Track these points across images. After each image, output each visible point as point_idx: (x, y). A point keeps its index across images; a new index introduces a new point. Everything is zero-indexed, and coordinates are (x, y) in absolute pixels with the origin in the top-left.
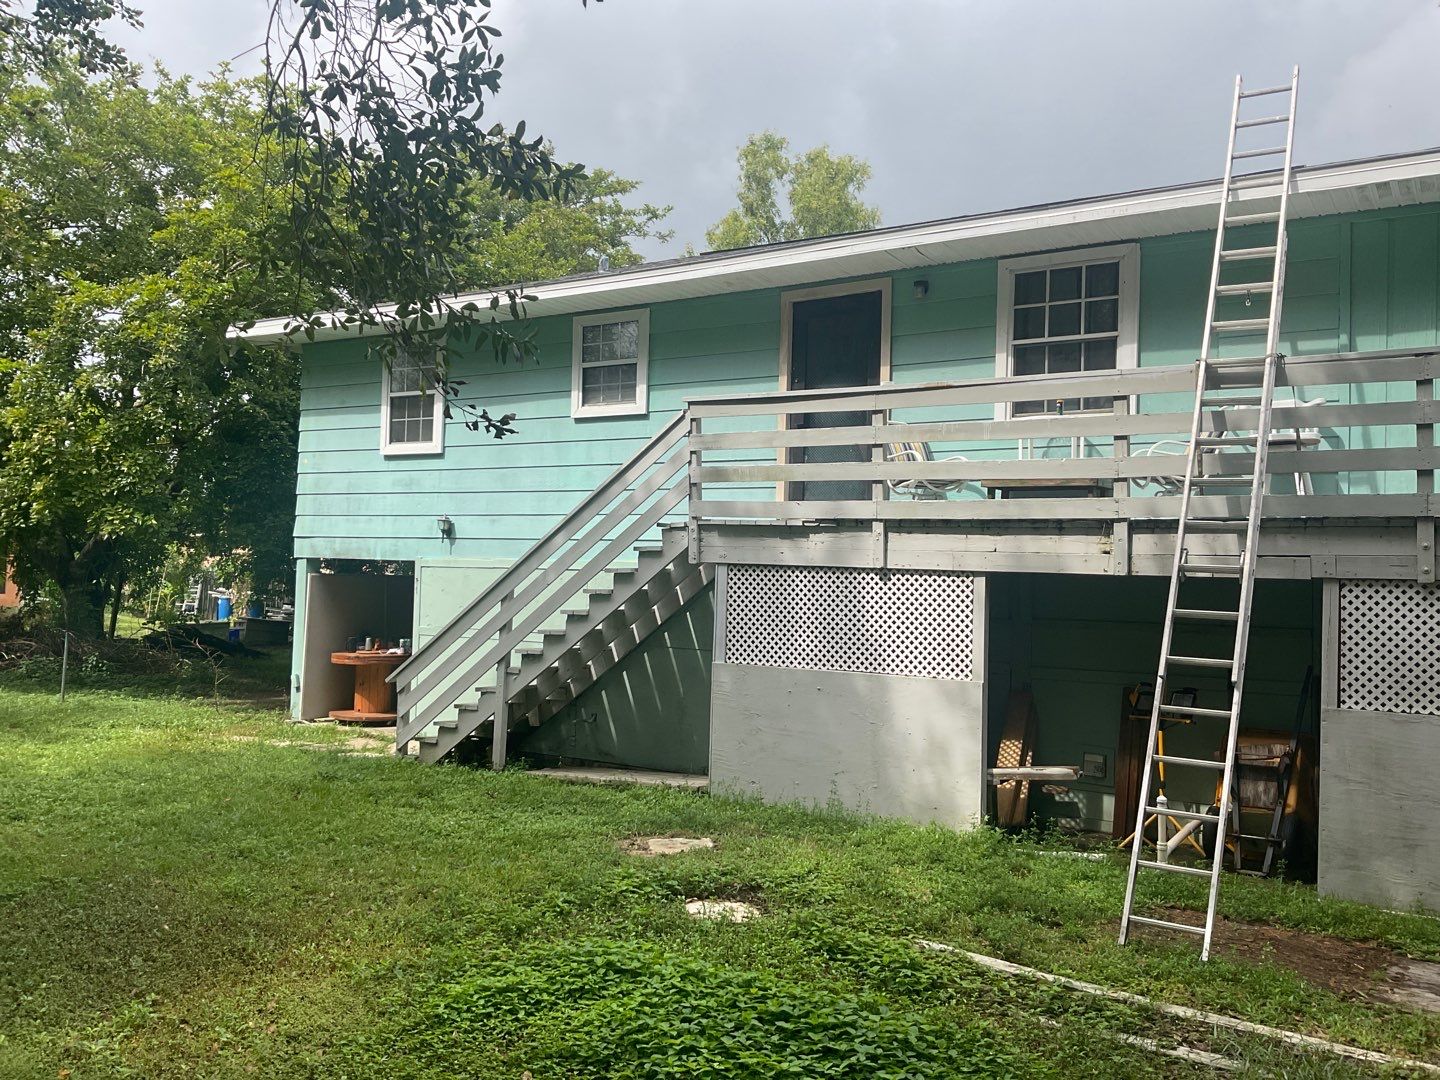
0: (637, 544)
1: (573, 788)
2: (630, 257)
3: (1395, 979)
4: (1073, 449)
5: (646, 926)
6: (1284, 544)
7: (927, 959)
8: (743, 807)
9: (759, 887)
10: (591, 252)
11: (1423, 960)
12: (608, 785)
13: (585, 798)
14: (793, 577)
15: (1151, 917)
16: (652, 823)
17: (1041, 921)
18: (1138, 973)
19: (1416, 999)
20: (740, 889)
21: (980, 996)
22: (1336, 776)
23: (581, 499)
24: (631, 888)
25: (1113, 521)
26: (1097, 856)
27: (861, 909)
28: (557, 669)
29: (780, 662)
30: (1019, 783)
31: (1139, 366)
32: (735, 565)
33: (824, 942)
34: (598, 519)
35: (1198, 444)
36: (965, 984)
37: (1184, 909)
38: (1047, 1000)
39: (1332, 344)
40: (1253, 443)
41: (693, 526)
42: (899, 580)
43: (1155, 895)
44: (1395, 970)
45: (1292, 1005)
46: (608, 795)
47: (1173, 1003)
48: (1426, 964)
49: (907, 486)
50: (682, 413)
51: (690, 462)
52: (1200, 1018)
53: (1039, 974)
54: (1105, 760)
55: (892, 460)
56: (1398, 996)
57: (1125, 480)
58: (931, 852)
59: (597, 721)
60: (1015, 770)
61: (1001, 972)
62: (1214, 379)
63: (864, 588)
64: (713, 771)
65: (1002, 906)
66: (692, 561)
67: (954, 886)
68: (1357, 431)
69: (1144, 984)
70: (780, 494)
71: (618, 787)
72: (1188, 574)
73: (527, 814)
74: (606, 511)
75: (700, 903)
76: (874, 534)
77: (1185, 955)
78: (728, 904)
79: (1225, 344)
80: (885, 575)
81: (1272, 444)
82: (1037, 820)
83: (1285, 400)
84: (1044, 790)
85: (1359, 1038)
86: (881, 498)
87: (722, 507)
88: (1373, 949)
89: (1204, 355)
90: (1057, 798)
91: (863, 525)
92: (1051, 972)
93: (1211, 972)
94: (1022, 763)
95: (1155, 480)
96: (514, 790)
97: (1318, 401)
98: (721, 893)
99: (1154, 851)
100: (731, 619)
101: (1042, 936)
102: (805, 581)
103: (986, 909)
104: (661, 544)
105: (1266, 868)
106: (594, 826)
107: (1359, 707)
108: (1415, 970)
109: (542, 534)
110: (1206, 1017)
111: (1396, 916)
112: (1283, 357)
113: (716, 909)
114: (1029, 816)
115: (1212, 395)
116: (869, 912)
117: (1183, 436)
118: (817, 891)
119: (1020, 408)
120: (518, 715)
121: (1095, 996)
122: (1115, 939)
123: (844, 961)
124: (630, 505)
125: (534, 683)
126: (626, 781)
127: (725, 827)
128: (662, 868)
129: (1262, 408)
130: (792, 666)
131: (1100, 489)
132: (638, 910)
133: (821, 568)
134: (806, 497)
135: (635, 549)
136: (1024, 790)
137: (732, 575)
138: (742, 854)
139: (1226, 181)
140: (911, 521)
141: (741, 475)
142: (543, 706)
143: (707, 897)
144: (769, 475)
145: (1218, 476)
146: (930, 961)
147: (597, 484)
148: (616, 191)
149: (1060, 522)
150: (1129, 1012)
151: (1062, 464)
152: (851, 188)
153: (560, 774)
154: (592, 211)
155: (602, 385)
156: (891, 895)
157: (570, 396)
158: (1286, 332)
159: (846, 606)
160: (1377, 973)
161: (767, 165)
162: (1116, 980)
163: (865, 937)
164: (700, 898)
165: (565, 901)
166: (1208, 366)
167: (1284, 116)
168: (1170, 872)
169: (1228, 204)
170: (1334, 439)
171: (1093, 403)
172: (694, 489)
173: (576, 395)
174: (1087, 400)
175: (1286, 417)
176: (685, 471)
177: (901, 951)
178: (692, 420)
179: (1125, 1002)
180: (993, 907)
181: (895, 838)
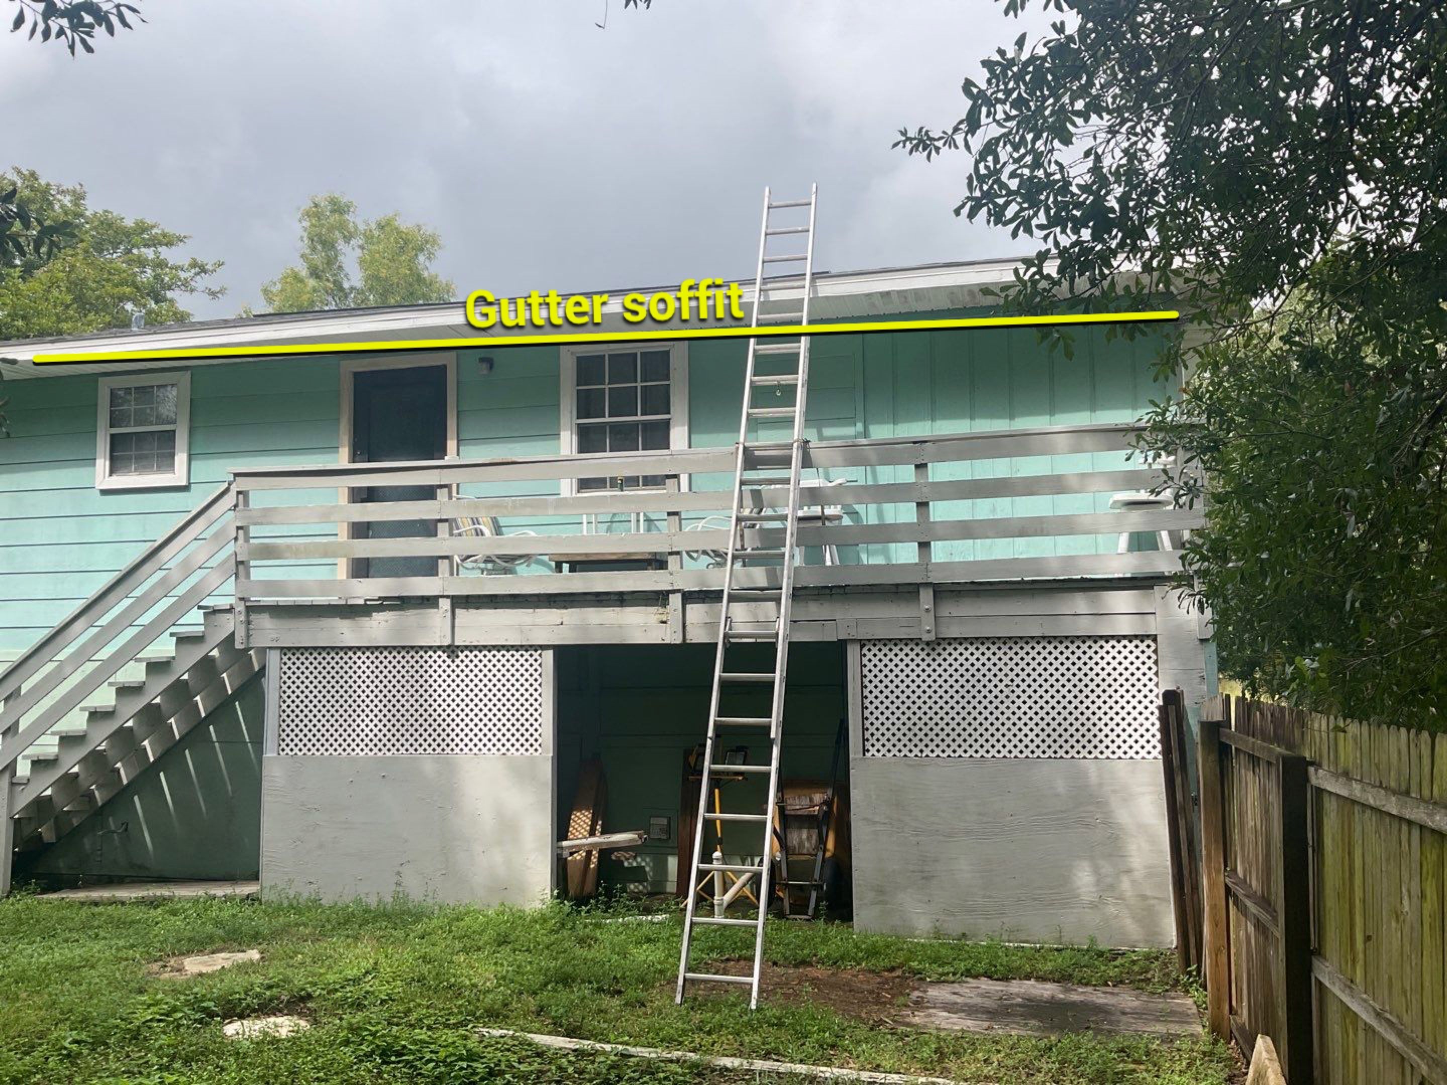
0: (173, 629)
1: (96, 910)
2: (175, 314)
3: (916, 1003)
4: (633, 524)
5: (173, 1058)
6: (815, 610)
7: (486, 1047)
8: (299, 912)
9: (309, 996)
10: (129, 306)
11: (939, 982)
12: (141, 902)
13: (110, 920)
14: (355, 658)
15: (708, 972)
16: (190, 940)
17: (603, 991)
18: (692, 1030)
19: (933, 1019)
20: (288, 1001)
21: (538, 1077)
22: (865, 819)
23: (108, 579)
24: (158, 1017)
25: (669, 592)
26: (659, 918)
27: (419, 1005)
28: (77, 775)
29: (340, 750)
30: (589, 853)
31: (690, 447)
32: (289, 649)
33: (377, 1046)
34: (127, 602)
35: (739, 520)
36: (522, 1067)
37: (738, 960)
38: (604, 1071)
39: (849, 431)
40: (784, 518)
41: (241, 607)
42: (467, 656)
43: (712, 949)
44: (916, 993)
45: (829, 1041)
46: (137, 914)
47: (723, 1055)
48: (941, 986)
49: (476, 561)
50: (226, 485)
51: (236, 539)
52: (746, 1066)
53: (598, 1046)
54: (669, 823)
55: (460, 535)
56: (918, 1019)
57: (678, 553)
58: (499, 935)
59: (128, 831)
60: (584, 841)
61: (560, 1049)
62: (752, 461)
63: (431, 667)
64: (264, 874)
65: (566, 980)
66: (238, 646)
67: (519, 967)
68: (873, 507)
69: (698, 1040)
70: (341, 571)
71: (152, 903)
72: (732, 640)
73: (35, 945)
74: (137, 593)
75: (239, 1023)
76: (441, 610)
77: (735, 1006)
78: (272, 1019)
79: (763, 429)
80: (453, 652)
81: (801, 519)
82: (604, 888)
83: (811, 480)
84: (613, 858)
85: (884, 1063)
86: (447, 574)
87: (271, 586)
88: (898, 977)
89: (742, 440)
90: (626, 864)
91: (430, 601)
92: (609, 1042)
93: (758, 1019)
94: (592, 833)
95: (705, 552)
96: (20, 919)
97: (840, 481)
98: (266, 1008)
99: (712, 906)
100: (284, 707)
101: (604, 1007)
102: (368, 663)
103: (549, 987)
104: (202, 628)
105: (810, 912)
106: (118, 950)
107: (880, 755)
108: (933, 992)
109: (58, 621)
110: (751, 1064)
111: (918, 944)
112: (808, 442)
113: (257, 1027)
114: (598, 884)
115: (751, 475)
116: (428, 1007)
117: (727, 513)
118: (373, 993)
119: (585, 484)
120: (27, 831)
121: (649, 1060)
122: (673, 999)
123: (399, 1062)
124: (165, 587)
125: (49, 792)
126: (161, 896)
127: (276, 934)
128: (196, 990)
129: (791, 487)
130: (353, 754)
131: (657, 562)
132: (164, 1040)
133: (386, 648)
134: (371, 572)
135: (172, 635)
136: (594, 860)
137: (285, 659)
138: (291, 962)
139: (758, 282)
140: (479, 596)
141: (296, 552)
142: (60, 819)
143: (249, 1016)
144: (327, 552)
145: (757, 549)
146: (489, 1049)
147: (125, 564)
148: (161, 244)
149: (621, 594)
150: (680, 1070)
151: (622, 539)
152: (421, 258)
153: (81, 895)
154: (129, 263)
155: (133, 453)
156: (453, 985)
157: (94, 465)
158: (810, 419)
159: (412, 686)
160: (901, 1000)
161: (331, 229)
162: (671, 1040)
163: (422, 1034)
164: (241, 1017)
165: (75, 1041)
166: (745, 449)
167: (805, 228)
168: (725, 926)
169: (760, 303)
170: (854, 514)
171: (652, 481)
172: (241, 567)
173: (102, 464)
174: (645, 478)
175: (813, 496)
176: (230, 548)
177: (459, 1042)
178: (239, 493)
179: (678, 1061)
180: (557, 983)
181: (463, 924)
